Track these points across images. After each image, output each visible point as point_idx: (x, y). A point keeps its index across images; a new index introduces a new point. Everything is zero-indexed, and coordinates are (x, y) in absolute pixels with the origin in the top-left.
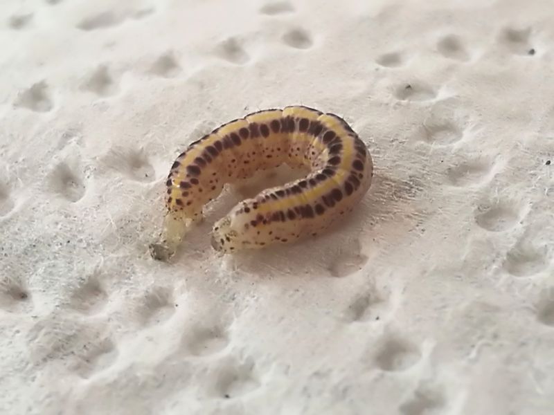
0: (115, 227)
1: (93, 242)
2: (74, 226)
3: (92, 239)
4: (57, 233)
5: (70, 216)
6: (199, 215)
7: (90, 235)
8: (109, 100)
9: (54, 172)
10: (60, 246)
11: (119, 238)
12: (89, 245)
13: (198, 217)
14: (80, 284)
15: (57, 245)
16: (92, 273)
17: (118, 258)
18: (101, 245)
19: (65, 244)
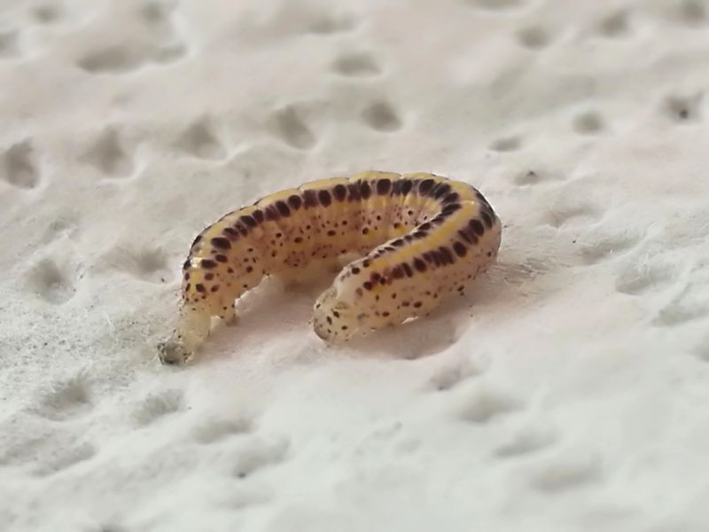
0: (112, 328)
1: (80, 343)
2: (55, 327)
3: (79, 341)
4: (31, 335)
5: (51, 317)
6: (229, 309)
7: (76, 337)
8: (119, 182)
9: (35, 269)
10: (33, 350)
11: (117, 340)
12: (73, 347)
13: (228, 313)
14: (57, 389)
15: (30, 348)
16: (75, 377)
17: (113, 362)
18: (90, 348)
19: (40, 347)
